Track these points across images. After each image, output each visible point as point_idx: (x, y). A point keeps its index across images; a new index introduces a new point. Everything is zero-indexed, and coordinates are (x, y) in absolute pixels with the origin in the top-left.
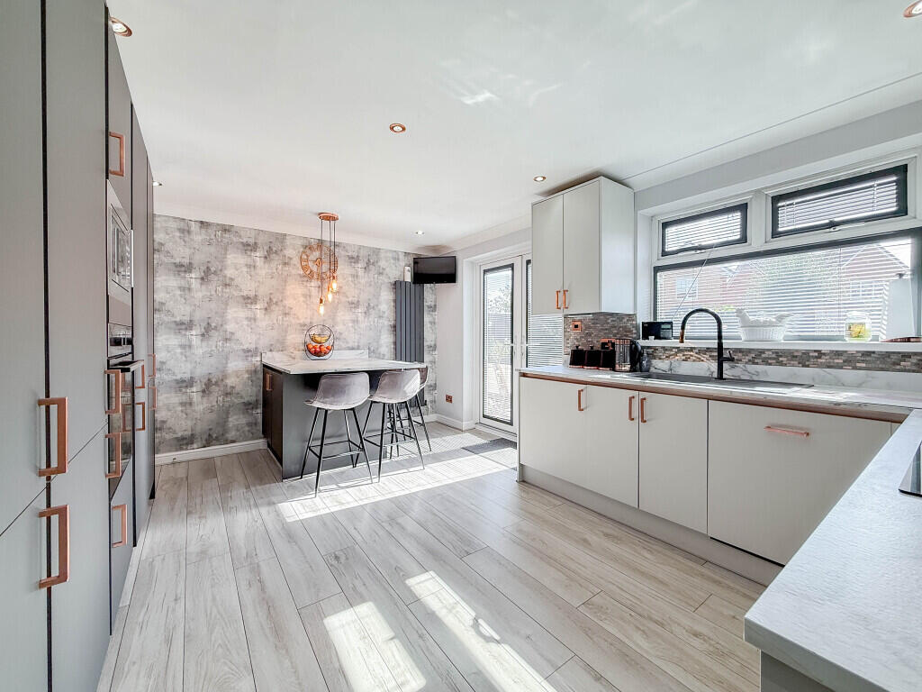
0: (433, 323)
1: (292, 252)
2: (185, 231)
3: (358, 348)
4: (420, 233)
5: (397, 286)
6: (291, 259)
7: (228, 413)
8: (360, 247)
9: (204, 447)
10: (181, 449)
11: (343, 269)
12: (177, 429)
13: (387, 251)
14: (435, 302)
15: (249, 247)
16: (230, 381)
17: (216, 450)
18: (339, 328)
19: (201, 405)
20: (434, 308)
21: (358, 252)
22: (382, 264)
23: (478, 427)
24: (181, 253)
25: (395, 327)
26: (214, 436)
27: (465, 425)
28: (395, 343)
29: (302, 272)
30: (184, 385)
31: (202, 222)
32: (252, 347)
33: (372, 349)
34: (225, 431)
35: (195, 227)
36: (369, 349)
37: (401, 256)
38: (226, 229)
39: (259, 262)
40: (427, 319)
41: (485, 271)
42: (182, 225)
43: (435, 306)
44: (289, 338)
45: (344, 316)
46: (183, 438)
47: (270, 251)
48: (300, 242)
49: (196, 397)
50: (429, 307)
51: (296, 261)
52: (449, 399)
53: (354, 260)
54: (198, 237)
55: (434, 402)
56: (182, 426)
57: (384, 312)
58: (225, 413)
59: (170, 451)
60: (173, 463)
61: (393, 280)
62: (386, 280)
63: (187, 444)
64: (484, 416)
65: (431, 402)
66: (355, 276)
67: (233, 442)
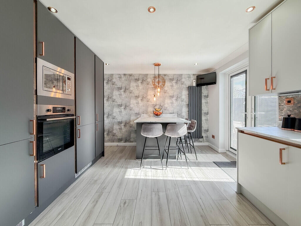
0: (207, 103)
1: (149, 80)
2: (120, 78)
3: (173, 113)
4: (196, 64)
5: (190, 88)
6: (149, 82)
7: (131, 133)
8: (174, 75)
9: (125, 142)
10: (119, 142)
11: (168, 84)
12: (118, 136)
13: (185, 75)
14: (208, 94)
15: (137, 80)
16: (131, 123)
17: (127, 144)
18: (166, 106)
19: (124, 130)
20: (207, 97)
21: (173, 77)
22: (183, 80)
23: (228, 153)
24: (119, 84)
25: (188, 105)
26: (127, 139)
27: (220, 150)
28: (188, 111)
29: (153, 86)
30: (120, 123)
31: (124, 74)
32: (138, 112)
33: (179, 114)
34: (130, 138)
35: (122, 76)
36: (178, 114)
37: (192, 76)
38: (130, 75)
39: (140, 84)
40: (203, 101)
41: (231, 77)
42: (119, 76)
43: (208, 95)
44: (148, 109)
45: (168, 101)
46: (119, 139)
47: (143, 80)
48: (152, 76)
49: (123, 127)
50: (205, 96)
51: (151, 83)
52: (213, 137)
53: (171, 80)
54: (123, 78)
55: (207, 137)
56: (119, 135)
57: (184, 99)
58: (130, 133)
59: (116, 142)
60: (117, 146)
61: (187, 86)
62: (185, 86)
63: (120, 141)
64: (231, 148)
65: (206, 137)
66: (172, 86)
67: (132, 142)
